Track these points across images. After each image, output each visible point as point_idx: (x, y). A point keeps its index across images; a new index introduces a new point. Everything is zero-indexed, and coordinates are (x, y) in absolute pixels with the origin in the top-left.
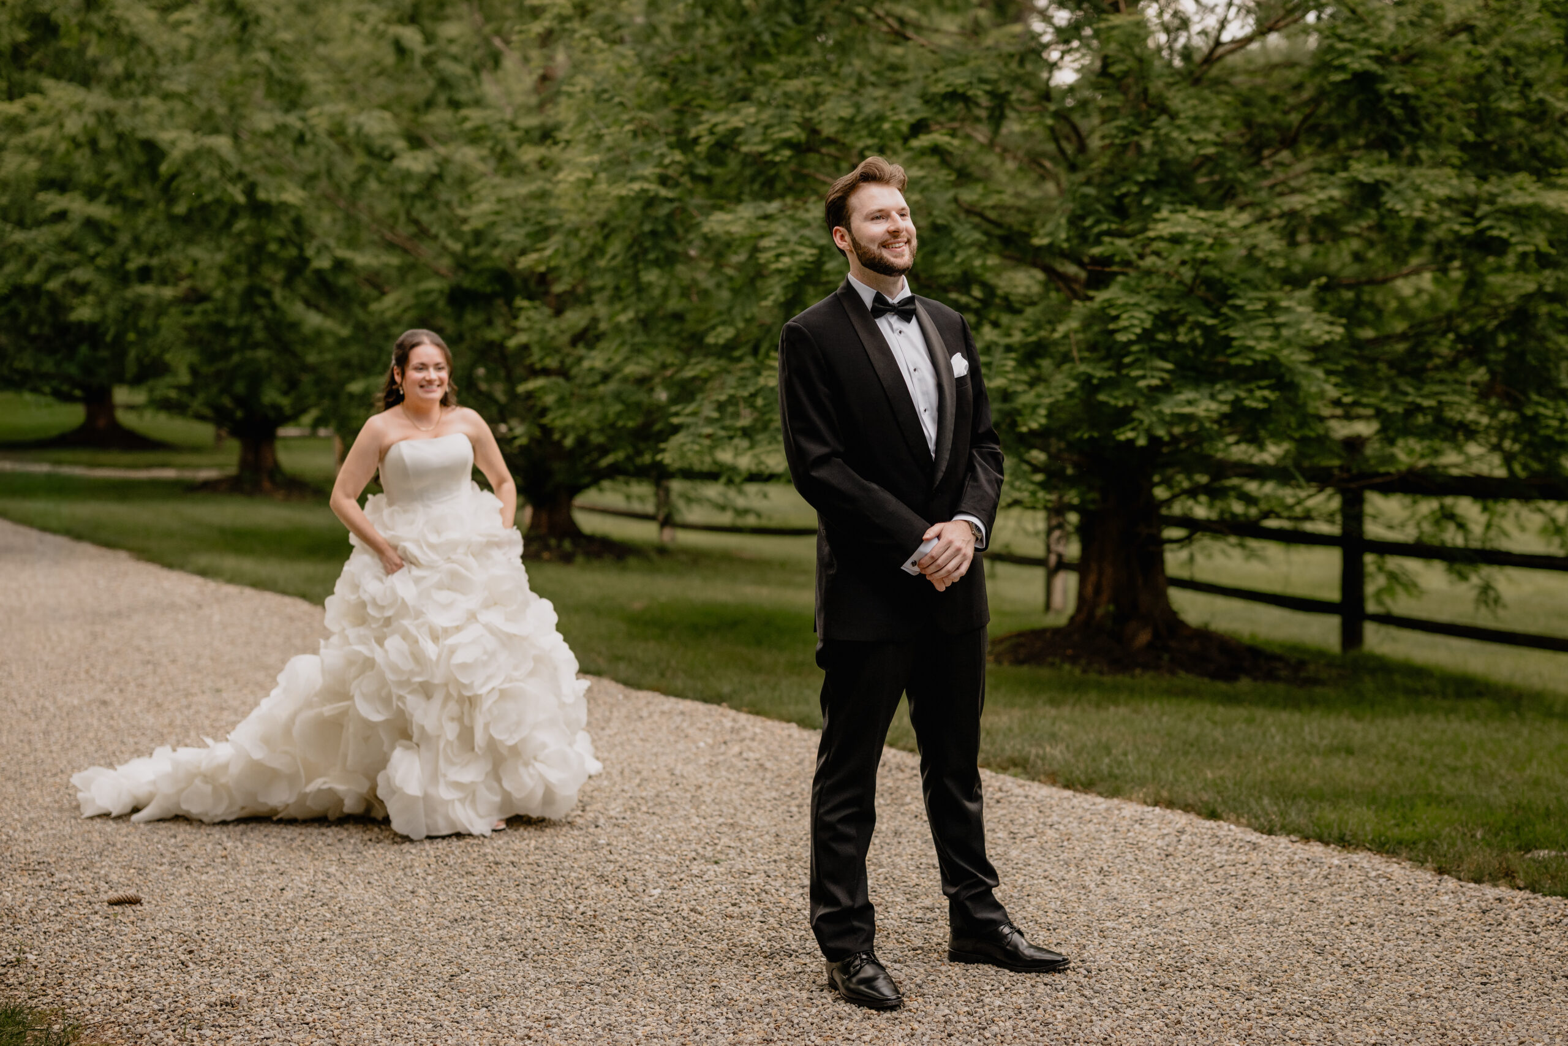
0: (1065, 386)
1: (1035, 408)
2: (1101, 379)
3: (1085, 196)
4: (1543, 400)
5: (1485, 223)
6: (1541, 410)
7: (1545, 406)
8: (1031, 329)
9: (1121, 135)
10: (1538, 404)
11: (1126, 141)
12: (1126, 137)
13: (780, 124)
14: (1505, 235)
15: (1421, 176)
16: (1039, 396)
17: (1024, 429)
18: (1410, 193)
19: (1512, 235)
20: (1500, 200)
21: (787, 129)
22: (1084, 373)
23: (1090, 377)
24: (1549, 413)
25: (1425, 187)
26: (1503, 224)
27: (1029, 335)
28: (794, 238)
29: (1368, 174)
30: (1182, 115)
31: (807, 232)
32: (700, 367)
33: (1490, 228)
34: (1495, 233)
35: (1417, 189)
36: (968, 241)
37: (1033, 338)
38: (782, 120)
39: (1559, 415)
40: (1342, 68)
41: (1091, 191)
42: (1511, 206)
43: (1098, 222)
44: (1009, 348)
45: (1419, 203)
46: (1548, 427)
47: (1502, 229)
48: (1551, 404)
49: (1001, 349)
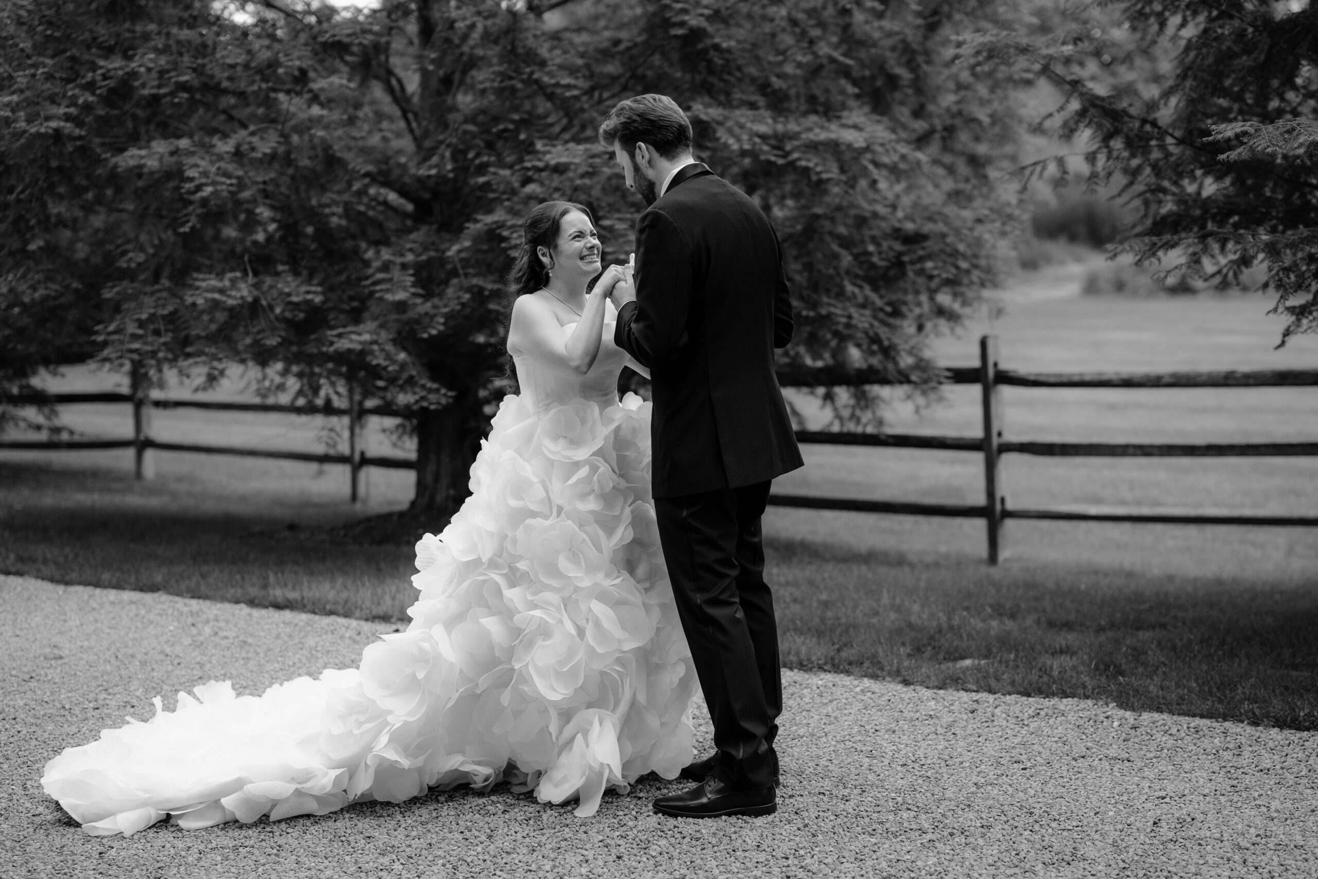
0: (458, 298)
1: (432, 317)
2: (491, 291)
3: (465, 132)
4: (832, 301)
5: (795, 155)
6: (832, 310)
7: (834, 306)
8: (420, 250)
9: (499, 79)
10: (829, 304)
11: (503, 85)
12: (501, 82)
13: (175, 69)
14: (811, 165)
15: (742, 115)
16: (435, 307)
17: (425, 336)
18: (737, 130)
19: (817, 165)
20: (804, 136)
21: (183, 74)
22: (476, 286)
23: (481, 289)
24: (838, 312)
25: (749, 125)
26: (809, 156)
27: (419, 255)
28: (213, 169)
29: (707, 114)
30: (550, 63)
31: (222, 164)
32: (116, 290)
33: (799, 159)
34: (803, 163)
35: (742, 127)
36: (362, 172)
37: (424, 258)
38: (176, 66)
39: (846, 313)
40: (682, 24)
41: (471, 127)
42: (812, 141)
43: (478, 155)
44: (404, 266)
45: (745, 137)
46: (838, 323)
47: (809, 160)
48: (839, 305)
49: (398, 268)
